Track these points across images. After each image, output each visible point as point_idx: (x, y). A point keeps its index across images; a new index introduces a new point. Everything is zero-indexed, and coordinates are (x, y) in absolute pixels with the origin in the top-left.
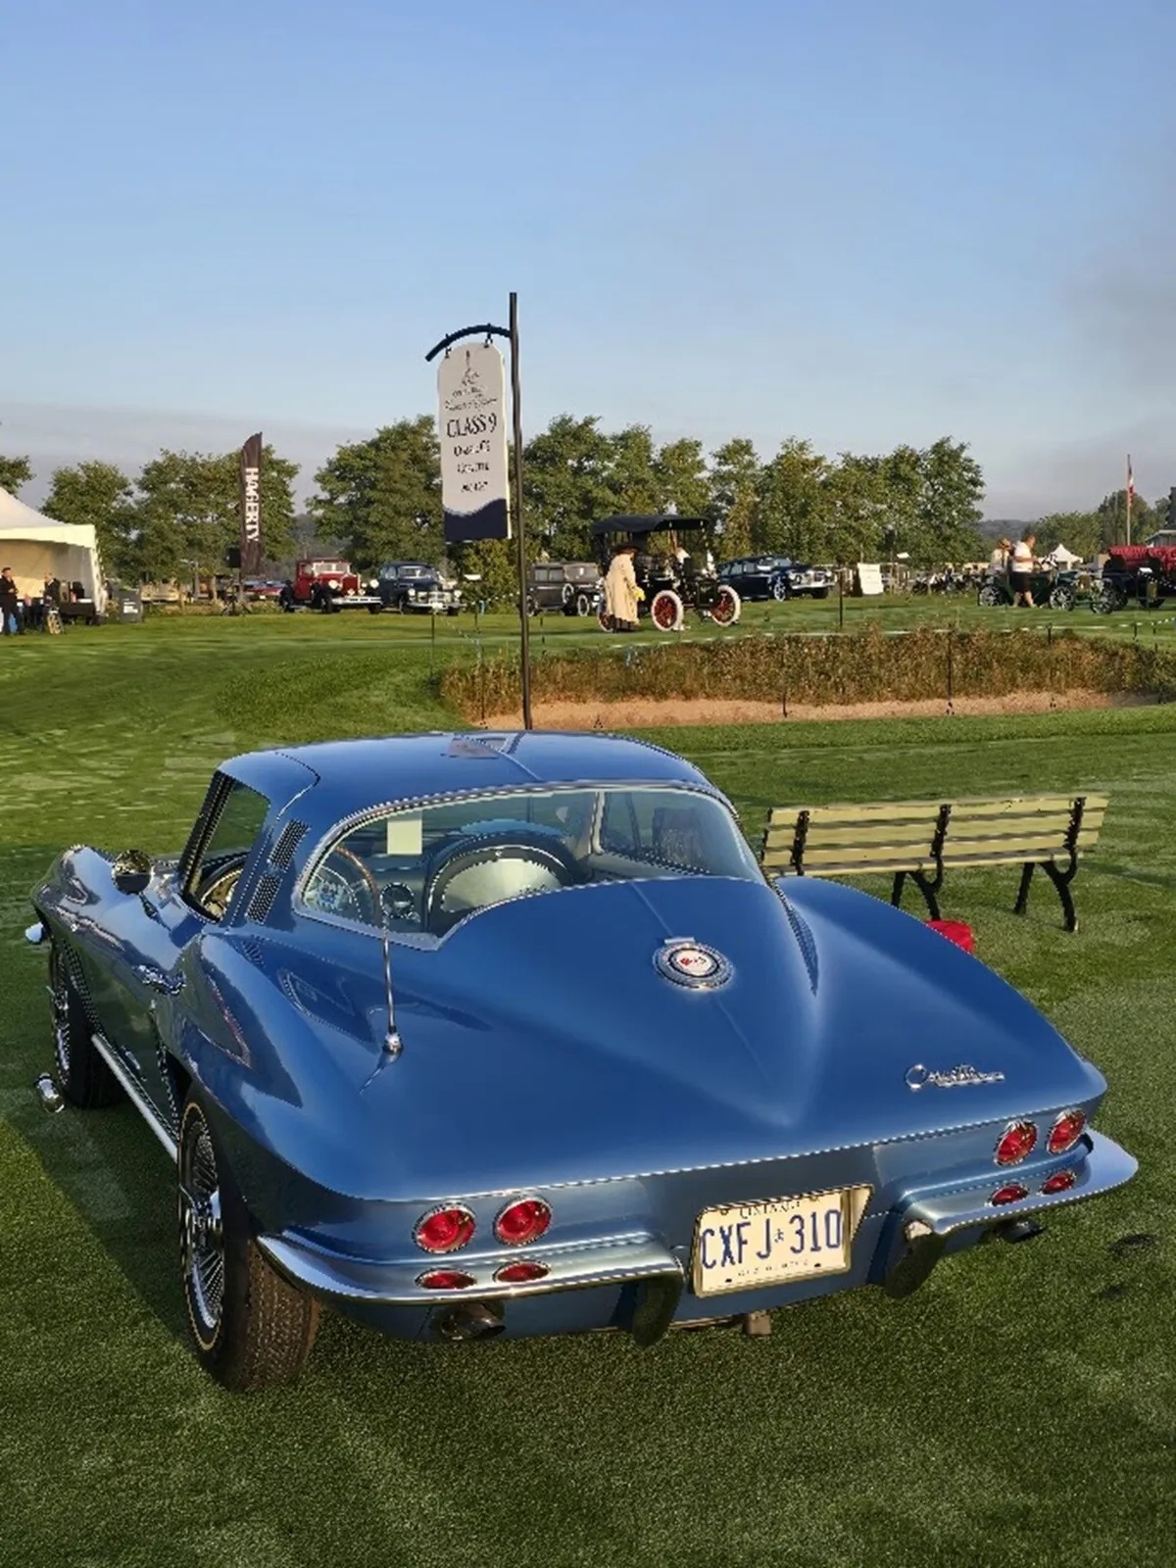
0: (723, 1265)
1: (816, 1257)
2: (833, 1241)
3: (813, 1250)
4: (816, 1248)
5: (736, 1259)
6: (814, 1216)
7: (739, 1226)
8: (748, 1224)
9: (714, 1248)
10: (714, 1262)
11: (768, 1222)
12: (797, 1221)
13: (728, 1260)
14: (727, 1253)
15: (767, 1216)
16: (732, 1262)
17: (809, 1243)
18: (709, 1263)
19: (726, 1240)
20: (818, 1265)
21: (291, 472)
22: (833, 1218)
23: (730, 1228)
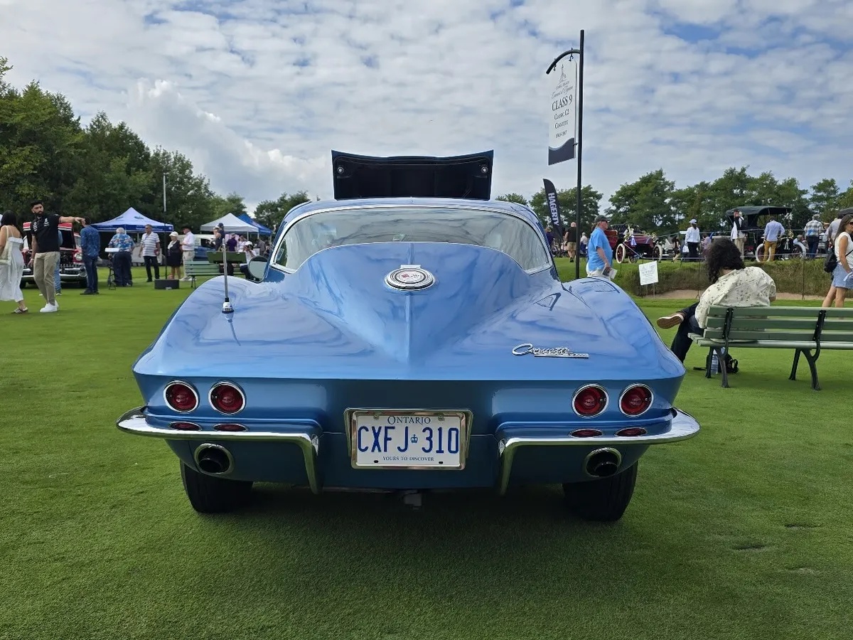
0: (373, 451)
1: (440, 457)
2: (453, 448)
3: (437, 452)
4: (440, 451)
5: (382, 448)
6: (440, 430)
7: (386, 428)
8: (393, 428)
9: (367, 439)
10: (367, 448)
11: (407, 428)
12: (428, 431)
13: (376, 448)
14: (376, 443)
15: (406, 425)
16: (380, 450)
17: (435, 447)
18: (363, 448)
19: (376, 435)
20: (441, 463)
21: (599, 197)
22: (454, 433)
23: (380, 428)
